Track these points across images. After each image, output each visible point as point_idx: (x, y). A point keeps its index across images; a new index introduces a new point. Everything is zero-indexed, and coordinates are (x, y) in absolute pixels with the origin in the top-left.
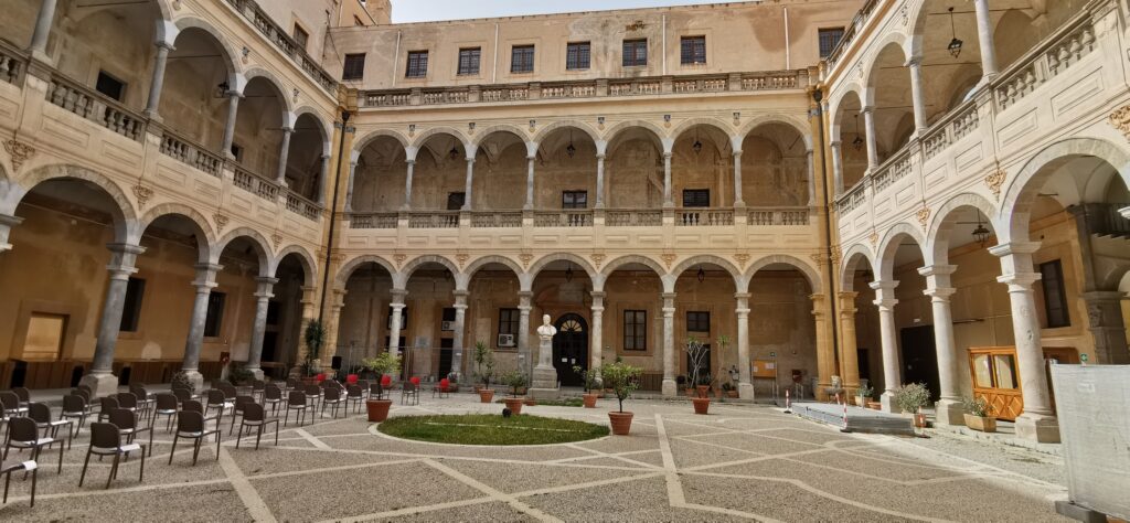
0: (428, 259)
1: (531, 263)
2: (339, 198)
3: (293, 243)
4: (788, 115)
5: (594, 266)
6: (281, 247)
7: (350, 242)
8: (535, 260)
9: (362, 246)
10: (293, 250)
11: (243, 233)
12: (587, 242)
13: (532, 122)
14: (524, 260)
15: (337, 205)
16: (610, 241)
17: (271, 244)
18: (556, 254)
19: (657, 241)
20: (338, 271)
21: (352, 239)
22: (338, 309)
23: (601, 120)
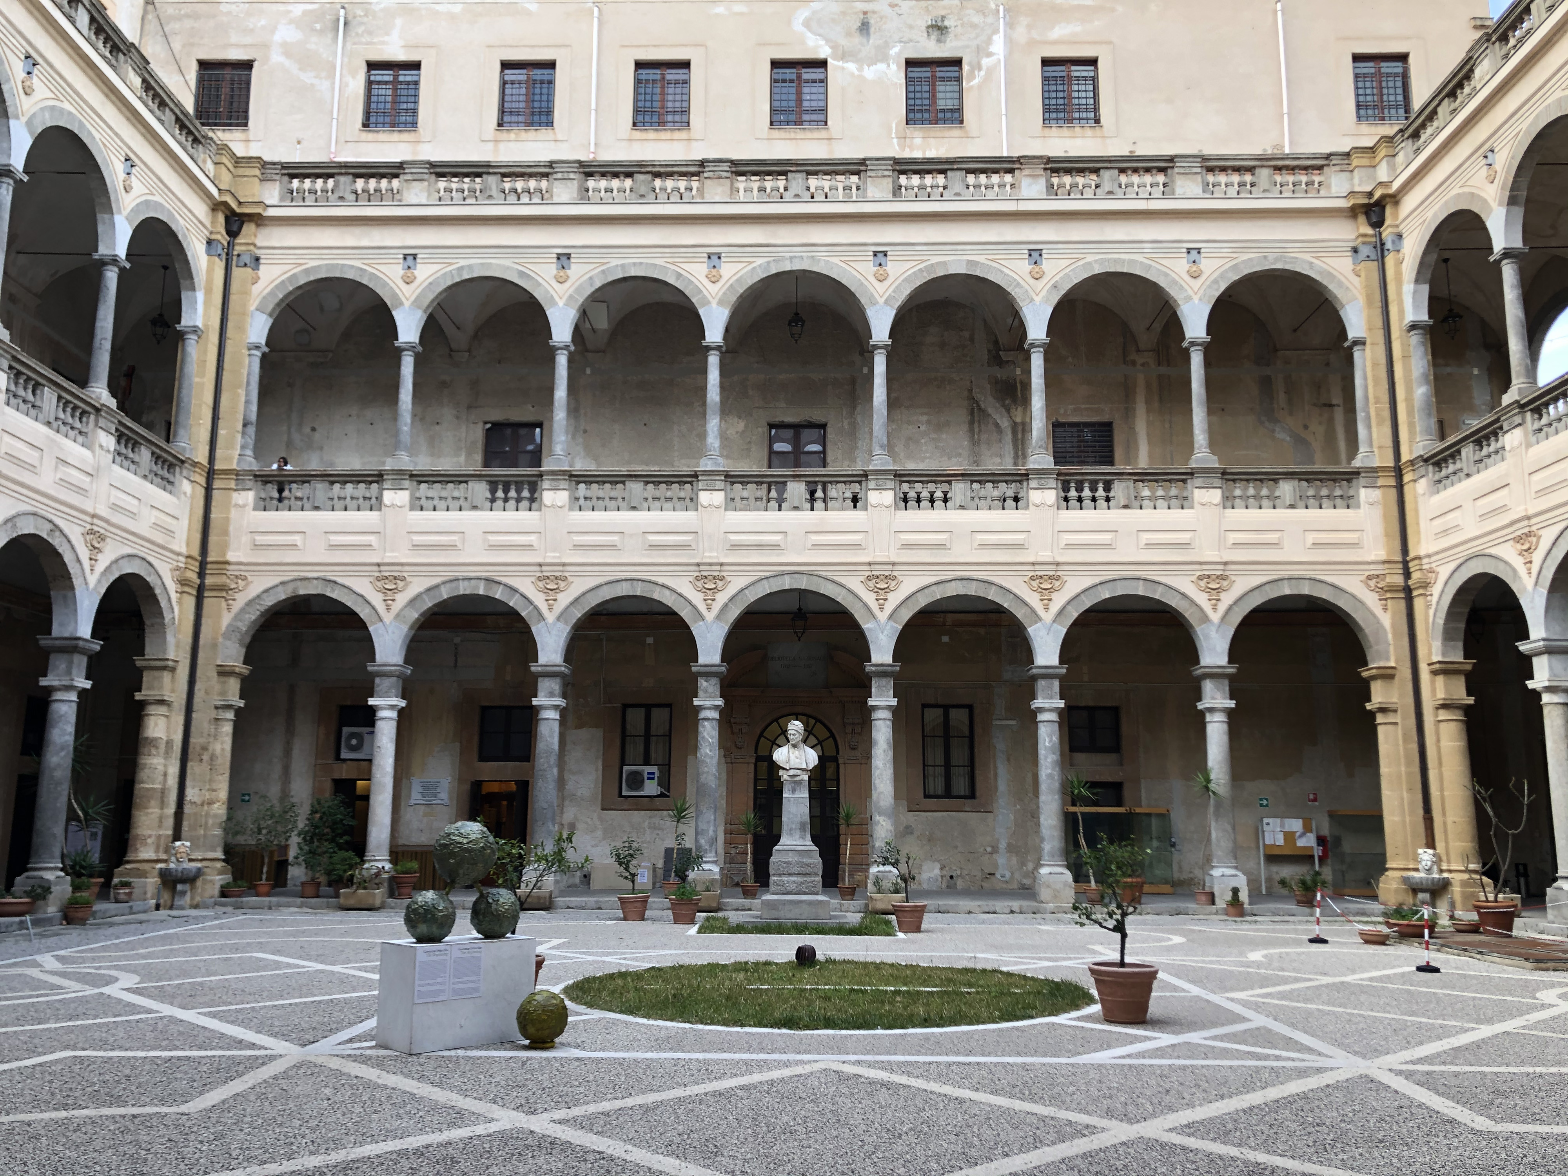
0: (464, 589)
1: (722, 598)
2: (222, 432)
3: (130, 551)
4: (1307, 257)
5: (874, 605)
6: (104, 561)
7: (256, 547)
8: (731, 590)
9: (291, 557)
10: (129, 568)
11: (27, 527)
12: (857, 546)
13: (714, 258)
14: (705, 590)
15: (219, 453)
16: (907, 546)
17: (84, 553)
18: (782, 574)
19: (1019, 546)
20: (226, 619)
21: (261, 539)
22: (230, 715)
23: (880, 255)
